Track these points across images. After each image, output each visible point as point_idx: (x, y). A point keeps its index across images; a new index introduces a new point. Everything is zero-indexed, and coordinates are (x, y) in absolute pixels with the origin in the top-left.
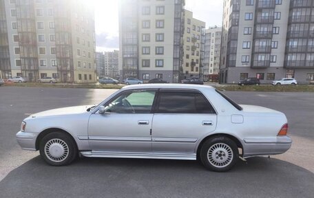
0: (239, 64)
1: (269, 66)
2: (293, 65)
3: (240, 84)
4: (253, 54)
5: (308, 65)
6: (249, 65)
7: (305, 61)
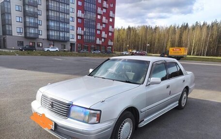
0: (15, 33)
1: (38, 38)
2: (53, 38)
3: (22, 50)
4: (25, 27)
5: (61, 39)
6: (23, 35)
7: (60, 36)
